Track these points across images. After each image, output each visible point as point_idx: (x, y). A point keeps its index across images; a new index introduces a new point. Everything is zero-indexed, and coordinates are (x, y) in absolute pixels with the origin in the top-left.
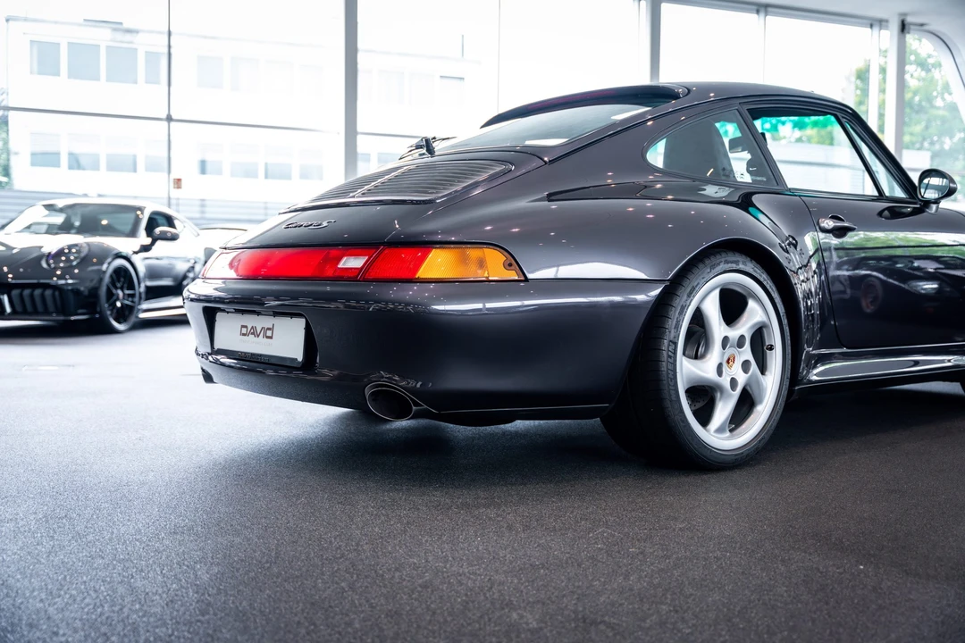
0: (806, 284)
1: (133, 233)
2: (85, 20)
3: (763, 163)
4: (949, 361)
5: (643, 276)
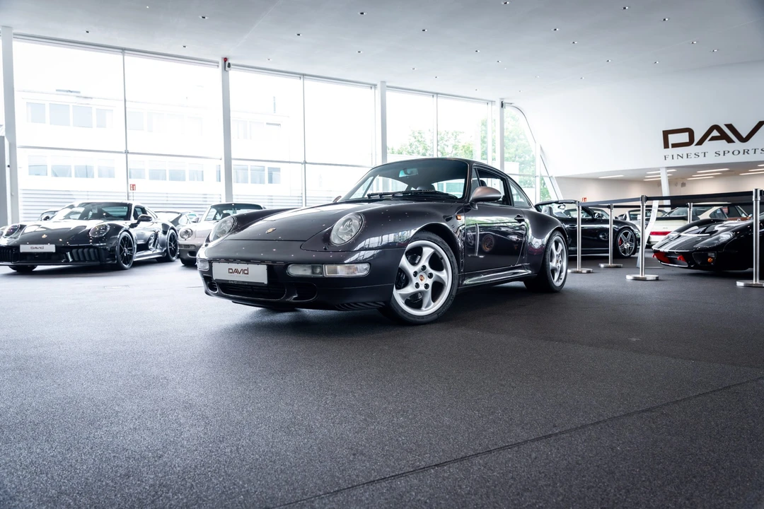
1: (128, 218)
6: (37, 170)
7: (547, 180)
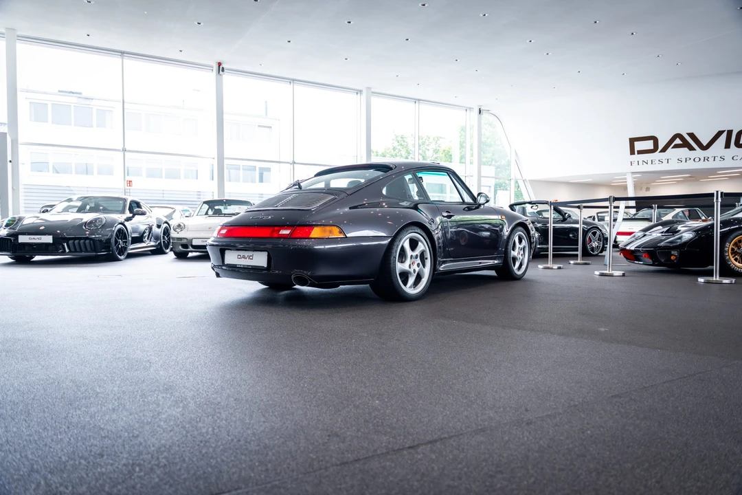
0: (437, 234)
1: (123, 212)
2: (59, 91)
3: (422, 191)
4: (491, 262)
5: (384, 235)
6: (39, 167)
7: (521, 183)
